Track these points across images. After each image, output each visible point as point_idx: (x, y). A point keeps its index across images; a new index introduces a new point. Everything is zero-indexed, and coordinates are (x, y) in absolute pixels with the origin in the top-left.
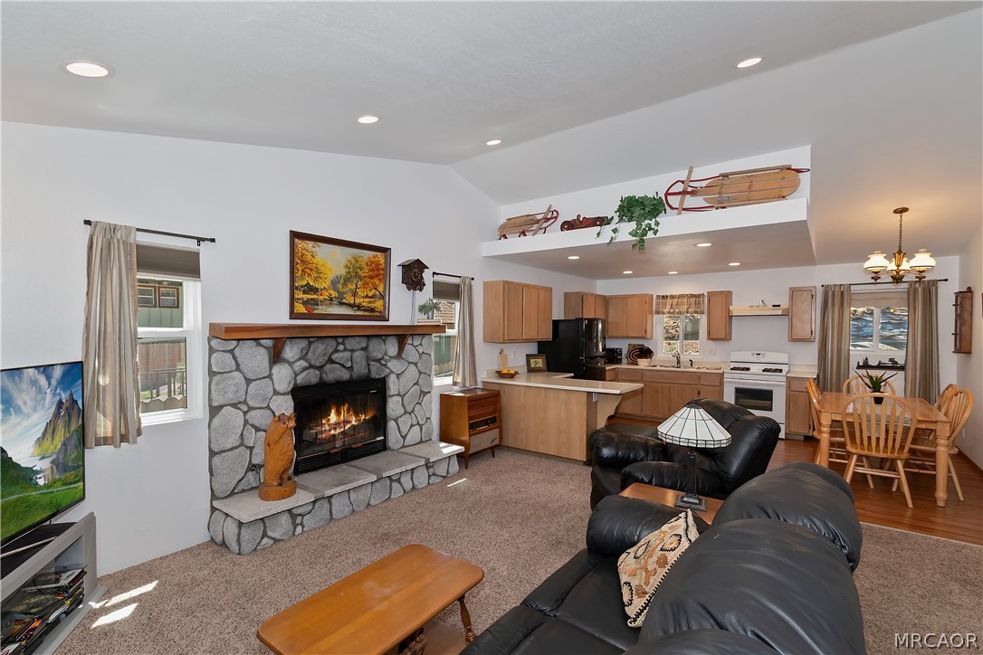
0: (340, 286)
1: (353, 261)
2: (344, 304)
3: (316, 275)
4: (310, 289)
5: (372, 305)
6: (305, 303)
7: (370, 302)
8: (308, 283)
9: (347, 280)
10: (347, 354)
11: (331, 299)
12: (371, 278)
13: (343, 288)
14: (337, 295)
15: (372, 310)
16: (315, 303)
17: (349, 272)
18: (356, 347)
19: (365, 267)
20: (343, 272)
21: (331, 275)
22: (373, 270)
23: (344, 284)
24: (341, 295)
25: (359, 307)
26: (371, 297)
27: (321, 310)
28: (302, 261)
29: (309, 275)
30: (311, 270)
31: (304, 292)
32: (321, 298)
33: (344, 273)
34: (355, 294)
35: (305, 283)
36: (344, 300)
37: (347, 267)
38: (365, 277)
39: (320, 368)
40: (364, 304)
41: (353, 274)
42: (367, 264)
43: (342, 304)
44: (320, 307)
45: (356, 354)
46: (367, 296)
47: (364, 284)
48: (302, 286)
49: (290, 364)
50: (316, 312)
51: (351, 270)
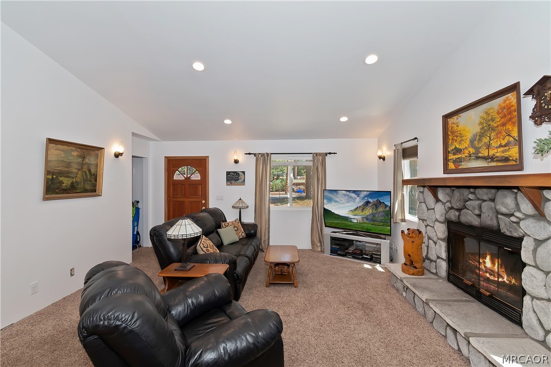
0: (476, 143)
1: (485, 115)
2: (479, 158)
3: (460, 139)
4: (458, 151)
5: (506, 154)
6: (455, 162)
7: (503, 152)
8: (456, 147)
9: (482, 135)
10: (477, 202)
11: (470, 155)
12: (504, 125)
13: (478, 143)
14: (474, 151)
15: (506, 159)
16: (459, 160)
17: (483, 128)
18: (485, 198)
19: (497, 116)
20: (477, 129)
21: (469, 136)
22: (505, 116)
23: (480, 140)
24: (477, 150)
25: (492, 159)
26: (505, 146)
27: (464, 165)
28: (452, 133)
29: (456, 140)
30: (457, 136)
31: (454, 154)
32: (463, 156)
33: (479, 130)
34: (488, 147)
35: (454, 147)
36: (480, 155)
37: (481, 123)
38: (498, 126)
39: (459, 210)
40: (498, 154)
41: (487, 128)
42: (498, 113)
43: (478, 158)
44: (463, 163)
45: (484, 204)
46: (501, 146)
47: (497, 135)
48: (452, 150)
49: (444, 204)
50: (460, 167)
51: (485, 125)
